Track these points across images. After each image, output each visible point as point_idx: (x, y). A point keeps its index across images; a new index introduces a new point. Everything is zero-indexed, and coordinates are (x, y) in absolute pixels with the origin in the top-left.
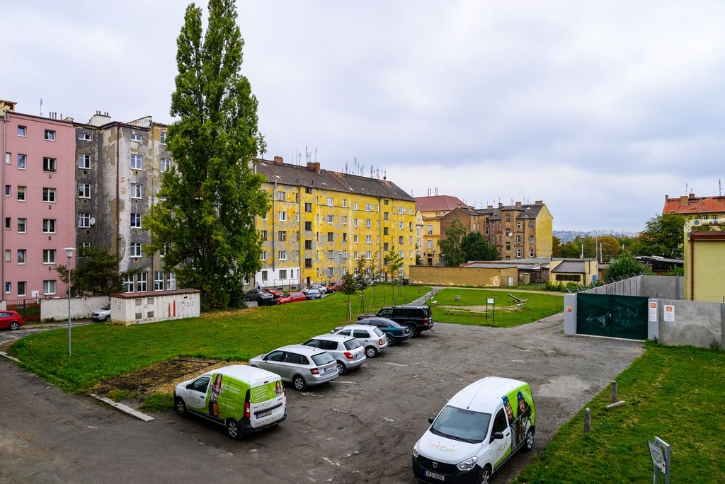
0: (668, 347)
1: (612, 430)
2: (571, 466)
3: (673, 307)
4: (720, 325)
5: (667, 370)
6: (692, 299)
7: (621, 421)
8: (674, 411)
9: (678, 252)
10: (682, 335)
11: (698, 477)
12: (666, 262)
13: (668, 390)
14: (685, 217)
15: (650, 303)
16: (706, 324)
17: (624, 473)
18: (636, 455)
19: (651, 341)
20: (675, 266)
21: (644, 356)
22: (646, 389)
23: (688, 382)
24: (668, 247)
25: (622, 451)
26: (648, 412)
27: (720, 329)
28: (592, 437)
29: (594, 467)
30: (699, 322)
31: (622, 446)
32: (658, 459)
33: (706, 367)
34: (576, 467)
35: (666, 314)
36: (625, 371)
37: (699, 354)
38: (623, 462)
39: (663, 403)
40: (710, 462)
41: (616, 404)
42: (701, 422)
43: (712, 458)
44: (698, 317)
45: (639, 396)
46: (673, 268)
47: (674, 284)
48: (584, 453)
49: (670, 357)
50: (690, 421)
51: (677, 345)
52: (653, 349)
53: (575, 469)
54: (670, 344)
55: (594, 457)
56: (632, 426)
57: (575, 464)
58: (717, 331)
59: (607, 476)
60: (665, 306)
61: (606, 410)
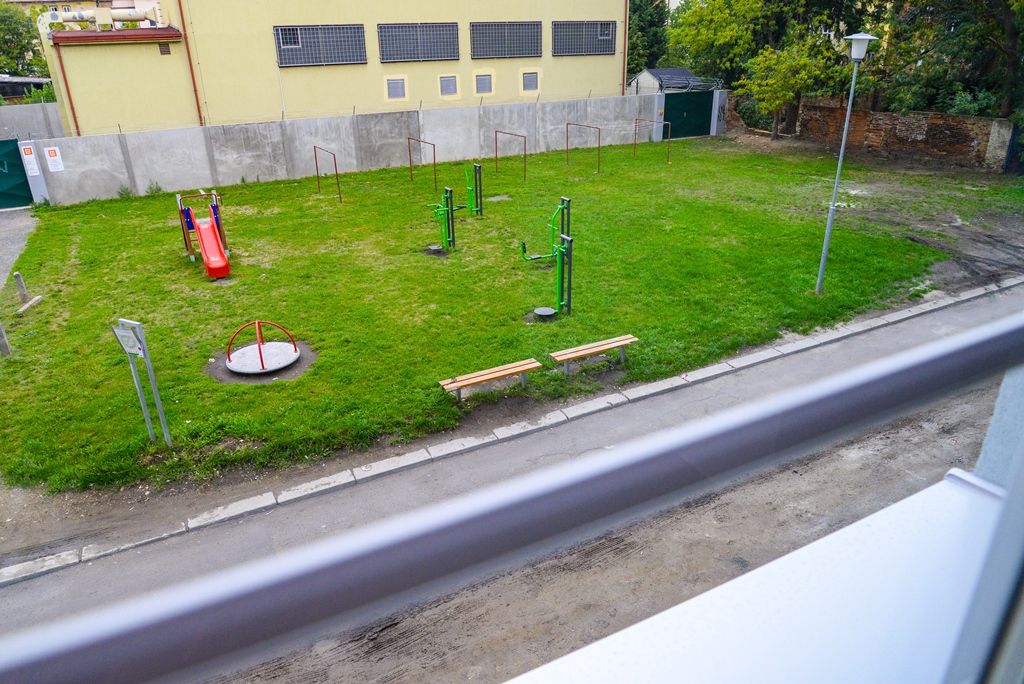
0: (67, 208)
1: (41, 340)
2: (6, 407)
3: (57, 149)
4: (124, 165)
5: (77, 239)
6: (79, 135)
7: (47, 322)
8: (109, 287)
9: (29, 65)
10: (80, 187)
11: (166, 351)
12: (16, 83)
13: (91, 264)
14: (23, 8)
15: (22, 149)
16: (106, 166)
17: (82, 384)
18: (87, 357)
19: (40, 205)
20: (33, 89)
21: (39, 229)
22: (62, 271)
23: (110, 247)
24: (11, 58)
25: (67, 359)
26: (77, 299)
27: (124, 170)
28: (17, 358)
29: (39, 394)
30: (96, 164)
31: (65, 353)
32: (131, 344)
33: (124, 223)
34: (14, 405)
35: (50, 160)
36: (21, 256)
37: (110, 208)
38: (75, 371)
39: (92, 281)
40: (171, 330)
41: (30, 303)
42: (144, 289)
43: (172, 326)
44: (94, 159)
45: (56, 283)
46: (30, 92)
47: (41, 116)
48: (16, 383)
49: (74, 220)
50: (132, 293)
51: (77, 203)
52: (46, 215)
53: (13, 408)
54: (67, 204)
55: (33, 382)
56: (65, 324)
57: (10, 402)
58: (122, 173)
59: (62, 396)
60: (46, 150)
61: (20, 316)
